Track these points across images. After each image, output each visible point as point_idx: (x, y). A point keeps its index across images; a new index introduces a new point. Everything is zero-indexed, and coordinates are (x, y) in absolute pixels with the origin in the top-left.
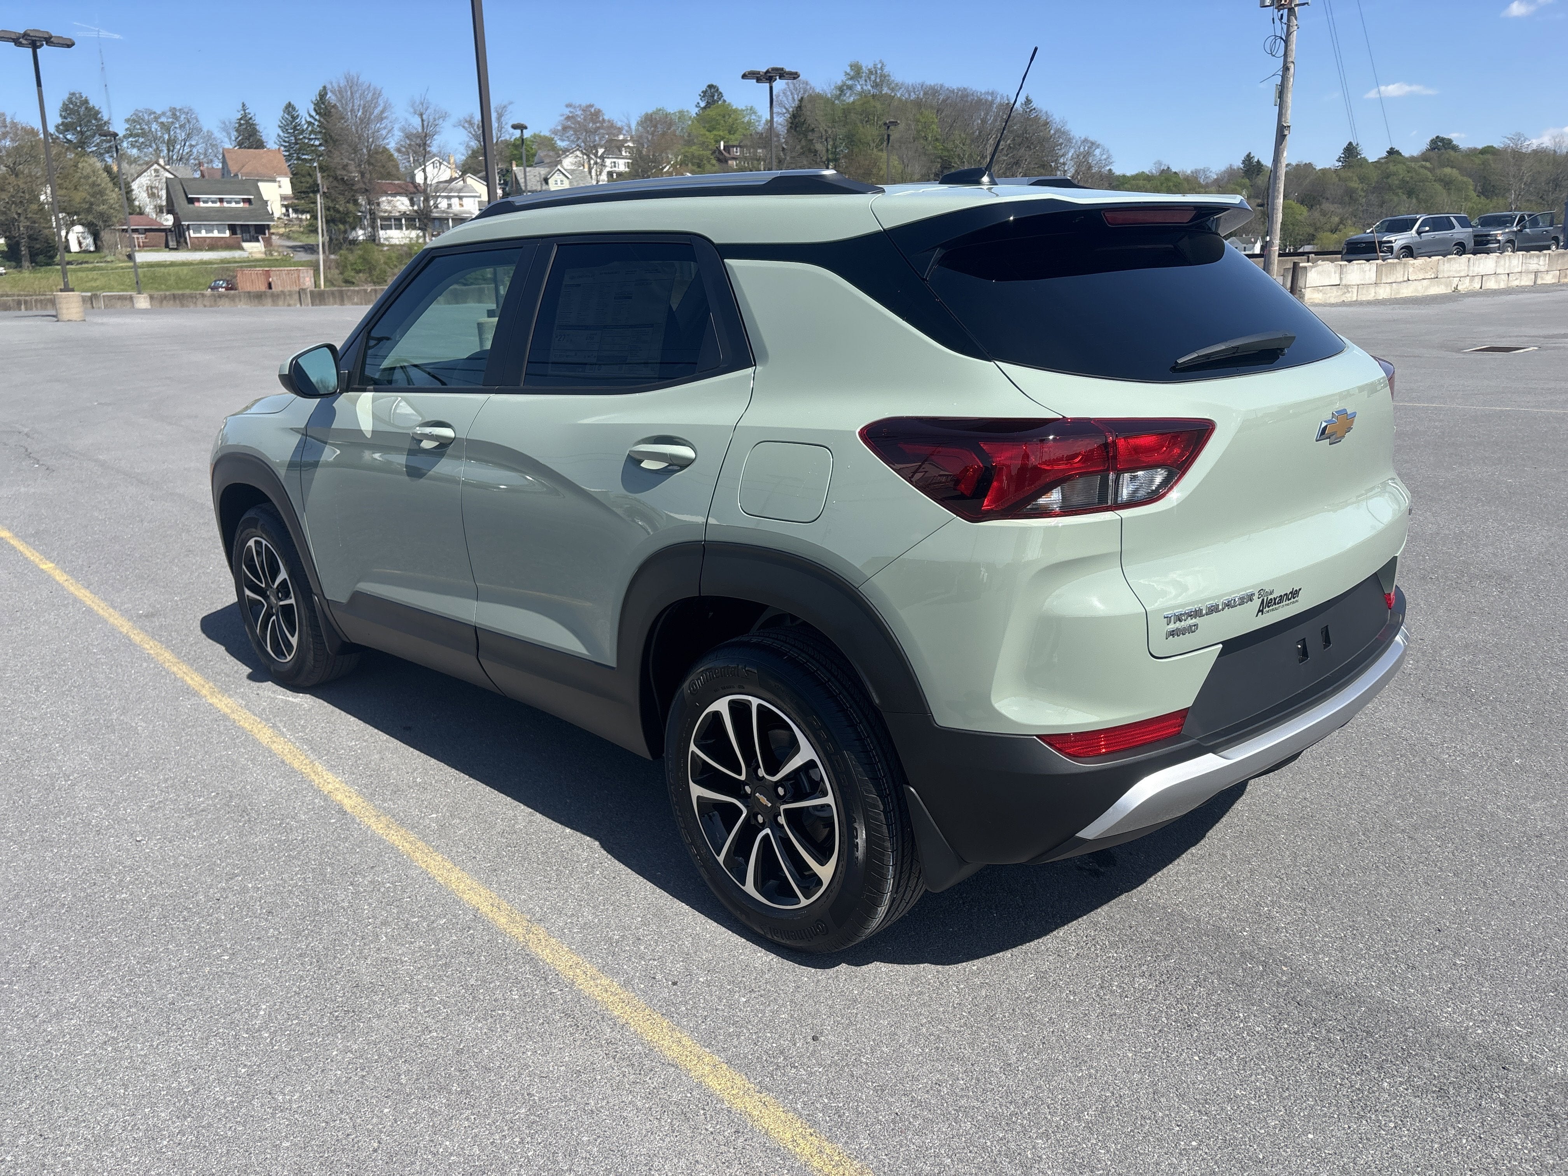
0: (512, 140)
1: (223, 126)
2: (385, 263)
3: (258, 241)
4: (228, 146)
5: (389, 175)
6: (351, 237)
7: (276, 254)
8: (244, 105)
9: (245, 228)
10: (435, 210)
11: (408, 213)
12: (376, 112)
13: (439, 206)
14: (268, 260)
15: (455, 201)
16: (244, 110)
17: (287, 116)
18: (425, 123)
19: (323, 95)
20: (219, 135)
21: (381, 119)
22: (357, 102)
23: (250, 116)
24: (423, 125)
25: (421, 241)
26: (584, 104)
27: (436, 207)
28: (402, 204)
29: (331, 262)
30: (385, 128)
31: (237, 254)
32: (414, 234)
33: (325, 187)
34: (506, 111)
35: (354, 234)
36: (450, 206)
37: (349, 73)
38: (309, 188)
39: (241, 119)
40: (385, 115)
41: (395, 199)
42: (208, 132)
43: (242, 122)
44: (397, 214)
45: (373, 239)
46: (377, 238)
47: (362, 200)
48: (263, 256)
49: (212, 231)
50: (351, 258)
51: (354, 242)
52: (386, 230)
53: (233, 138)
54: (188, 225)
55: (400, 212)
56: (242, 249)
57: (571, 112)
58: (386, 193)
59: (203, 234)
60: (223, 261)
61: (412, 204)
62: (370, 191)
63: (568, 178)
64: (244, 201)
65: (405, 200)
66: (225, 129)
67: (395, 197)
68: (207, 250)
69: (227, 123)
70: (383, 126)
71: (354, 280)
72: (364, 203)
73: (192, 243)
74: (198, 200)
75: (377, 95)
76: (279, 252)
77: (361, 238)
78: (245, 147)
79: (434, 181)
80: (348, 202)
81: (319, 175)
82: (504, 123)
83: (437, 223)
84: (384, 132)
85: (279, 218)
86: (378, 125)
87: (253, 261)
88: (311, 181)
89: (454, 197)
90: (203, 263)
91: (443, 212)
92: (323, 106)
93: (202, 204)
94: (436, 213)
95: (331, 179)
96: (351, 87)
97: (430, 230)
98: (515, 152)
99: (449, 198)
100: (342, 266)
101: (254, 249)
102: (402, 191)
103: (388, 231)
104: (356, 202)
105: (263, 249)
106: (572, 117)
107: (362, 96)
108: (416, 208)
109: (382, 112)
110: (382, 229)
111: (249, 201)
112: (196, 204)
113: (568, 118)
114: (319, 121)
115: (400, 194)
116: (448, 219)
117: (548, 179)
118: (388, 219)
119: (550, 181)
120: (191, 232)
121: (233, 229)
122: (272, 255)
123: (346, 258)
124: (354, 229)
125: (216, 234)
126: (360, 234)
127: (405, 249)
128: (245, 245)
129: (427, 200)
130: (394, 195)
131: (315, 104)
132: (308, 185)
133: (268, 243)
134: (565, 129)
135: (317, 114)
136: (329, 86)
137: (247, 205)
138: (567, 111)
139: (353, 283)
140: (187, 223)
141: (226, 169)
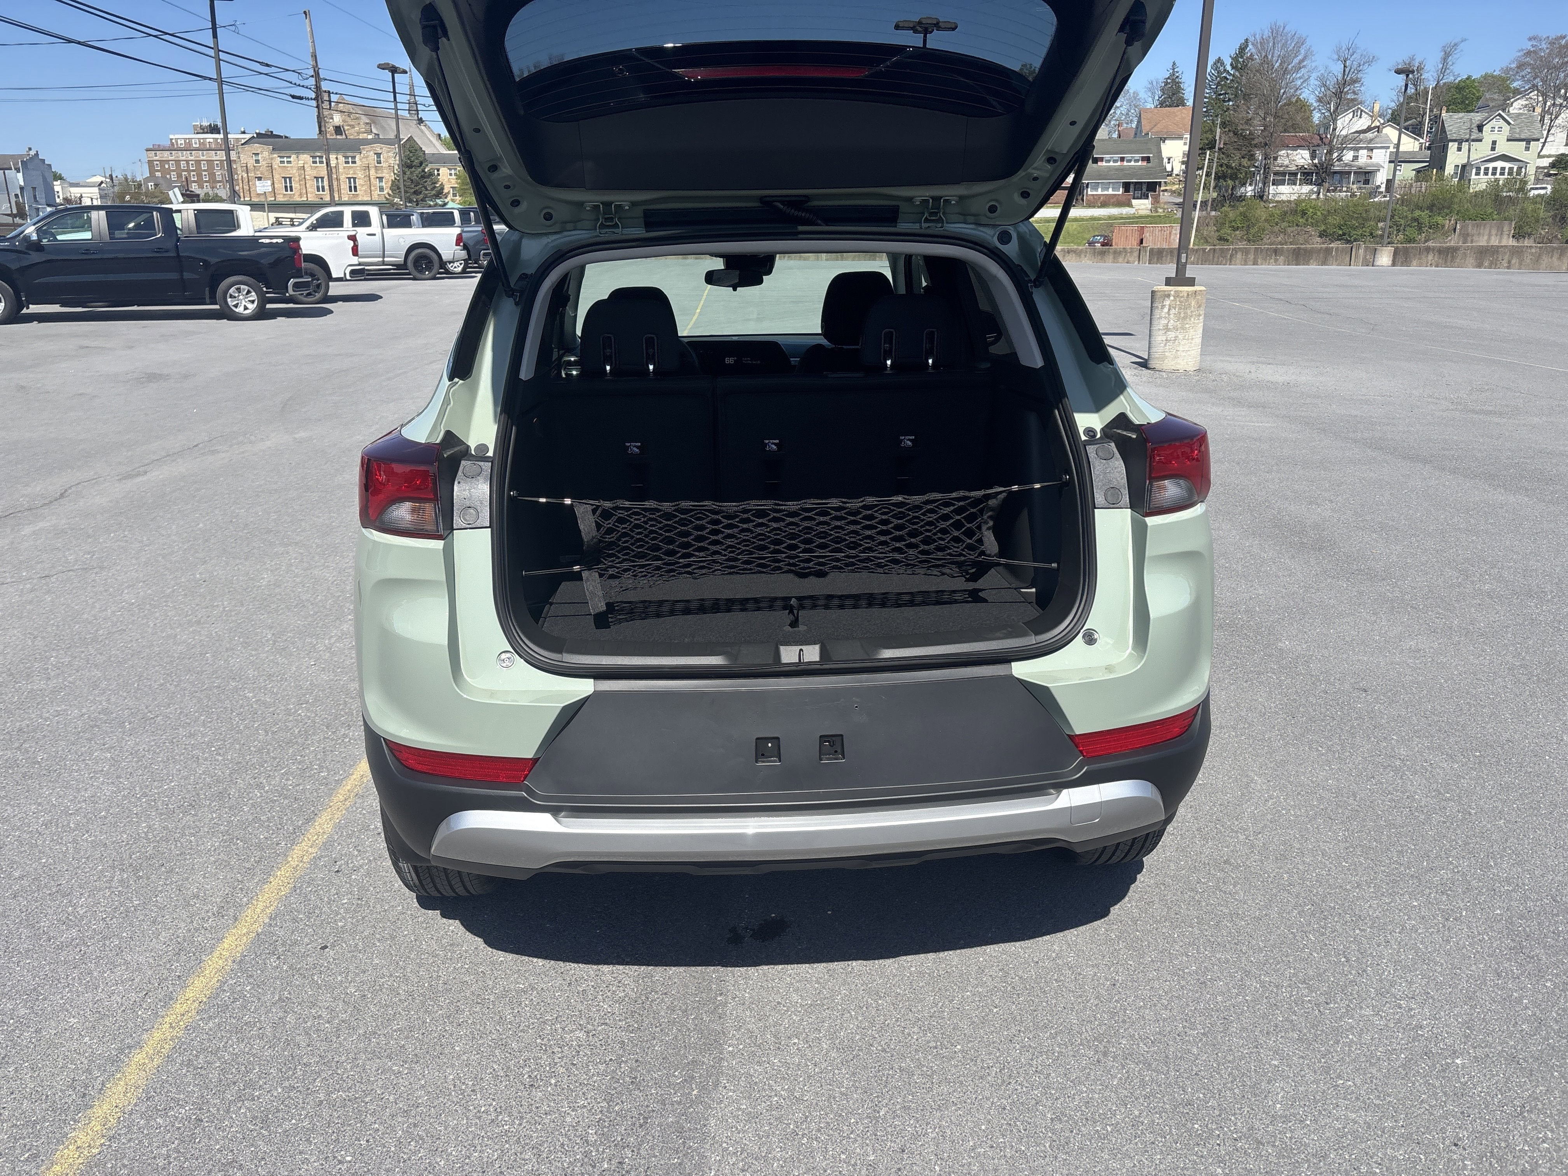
0: (1457, 81)
1: (1150, 86)
2: (1266, 220)
3: (1147, 198)
4: (1150, 106)
5: (1295, 127)
6: (1238, 195)
7: (1160, 210)
8: (1174, 64)
9: (1138, 185)
10: (1337, 163)
11: (1306, 166)
12: (1296, 61)
13: (1344, 158)
14: (1151, 216)
15: (1363, 153)
16: (1173, 69)
17: (1213, 72)
18: (1347, 70)
19: (1242, 49)
20: (1142, 95)
21: (1299, 68)
22: (1277, 53)
23: (1177, 75)
24: (1344, 71)
25: (1314, 196)
26: (1553, 36)
27: (1340, 160)
28: (1302, 158)
29: (1211, 219)
30: (1300, 78)
31: (1125, 211)
32: (1306, 189)
33: (1222, 143)
34: (1455, 49)
35: (1243, 189)
36: (1356, 158)
37: (1275, 24)
38: (1207, 145)
39: (1169, 78)
40: (1305, 63)
41: (1295, 153)
42: (1134, 93)
43: (1169, 81)
44: (1294, 168)
45: (1261, 196)
46: (1266, 193)
47: (1259, 156)
48: (1148, 213)
49: (1107, 189)
50: (1231, 215)
51: (1242, 198)
52: (1277, 185)
53: (1157, 98)
54: (1088, 183)
55: (1297, 166)
56: (1130, 205)
57: (1533, 46)
58: (1287, 147)
59: (1100, 192)
60: (1110, 217)
61: (1313, 157)
62: (1269, 145)
63: (1509, 123)
64: (1143, 159)
65: (1306, 154)
66: (1151, 90)
67: (1296, 150)
68: (1099, 207)
69: (1155, 83)
70: (1298, 75)
71: (1229, 238)
72: (1260, 158)
73: (1088, 200)
74: (1102, 159)
75: (1301, 43)
76: (1164, 209)
77: (1249, 194)
78: (1166, 106)
79: (1344, 133)
80: (1243, 158)
81: (1218, 130)
82: (1450, 63)
83: (1337, 177)
84: (1299, 83)
85: (1177, 175)
86: (1294, 75)
87: (1137, 218)
88: (1210, 137)
89: (1362, 148)
90: (1093, 219)
91: (1346, 165)
92: (1241, 60)
93: (1104, 164)
94: (1338, 166)
95: (1231, 134)
96: (1274, 39)
97: (1326, 185)
98: (1457, 96)
99: (1356, 149)
100: (1220, 224)
101: (1142, 206)
102: (1303, 143)
103: (1279, 187)
104: (1252, 157)
105: (1150, 206)
106: (1534, 52)
107: (1284, 45)
108: (1316, 161)
109: (1302, 61)
110: (1273, 184)
111: (1148, 159)
112: (1100, 164)
113: (1529, 53)
114: (1233, 76)
115: (1300, 147)
116: (1350, 173)
117: (1483, 126)
118: (1284, 174)
119: (1485, 128)
120: (1089, 189)
121: (1127, 186)
122: (1157, 212)
123: (1226, 215)
124: (1244, 184)
125: (1110, 192)
126: (1249, 190)
127: (1293, 205)
128: (1135, 202)
129: (1330, 152)
130: (1295, 148)
131: (1232, 59)
132: (1207, 142)
133: (1156, 201)
134: (1521, 66)
135: (1233, 68)
136: (1251, 39)
137: (1145, 163)
138: (1528, 46)
139: (1227, 240)
140: (1087, 182)
141: (1139, 129)
